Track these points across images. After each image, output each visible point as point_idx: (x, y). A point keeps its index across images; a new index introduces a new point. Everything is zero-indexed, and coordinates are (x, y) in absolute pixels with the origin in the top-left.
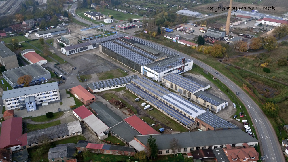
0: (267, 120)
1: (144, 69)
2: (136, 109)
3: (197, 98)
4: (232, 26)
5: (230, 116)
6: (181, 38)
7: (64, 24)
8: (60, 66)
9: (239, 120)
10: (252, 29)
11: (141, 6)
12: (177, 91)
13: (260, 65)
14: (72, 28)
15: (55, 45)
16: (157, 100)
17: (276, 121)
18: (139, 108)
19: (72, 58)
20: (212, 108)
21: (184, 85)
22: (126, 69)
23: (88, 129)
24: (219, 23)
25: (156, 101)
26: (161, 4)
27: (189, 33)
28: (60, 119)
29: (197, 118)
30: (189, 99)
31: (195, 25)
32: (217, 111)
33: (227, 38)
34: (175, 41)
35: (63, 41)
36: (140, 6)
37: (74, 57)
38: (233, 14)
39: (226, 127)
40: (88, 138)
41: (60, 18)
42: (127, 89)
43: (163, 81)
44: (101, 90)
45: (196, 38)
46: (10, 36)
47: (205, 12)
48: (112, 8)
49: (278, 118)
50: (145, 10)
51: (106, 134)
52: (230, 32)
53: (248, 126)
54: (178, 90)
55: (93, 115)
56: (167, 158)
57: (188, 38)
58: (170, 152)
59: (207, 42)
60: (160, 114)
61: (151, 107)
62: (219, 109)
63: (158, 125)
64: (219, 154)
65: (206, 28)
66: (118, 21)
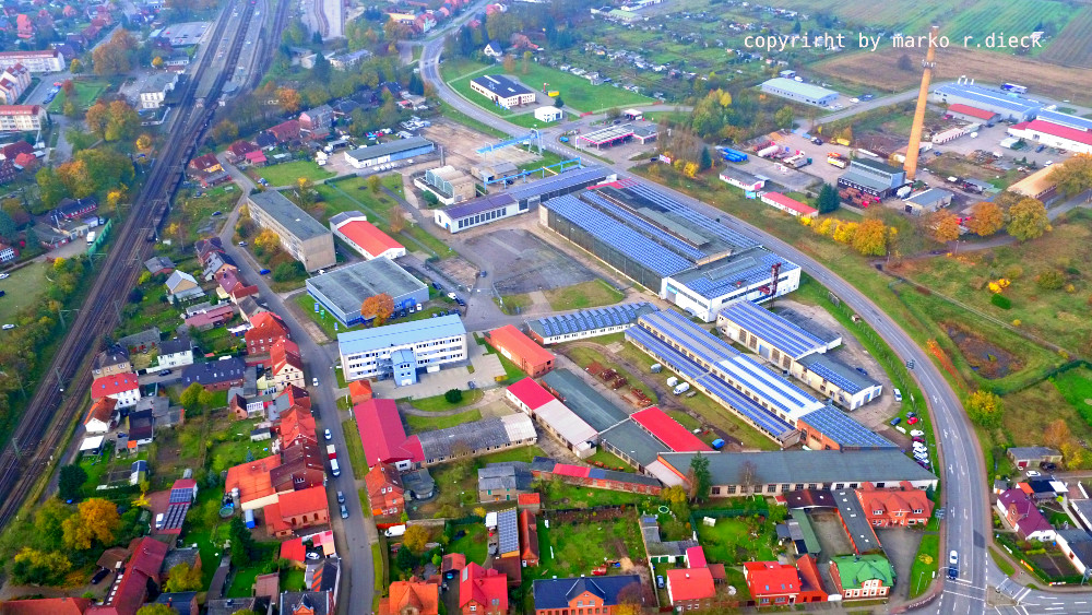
0: (972, 433)
1: (669, 284)
2: (654, 390)
3: (805, 371)
4: (928, 146)
5: (883, 420)
6: (769, 186)
7: (416, 123)
8: (441, 264)
9: (903, 430)
10: (990, 158)
11: (645, 55)
12: (757, 351)
13: (986, 284)
14: (444, 136)
15: (411, 197)
16: (706, 371)
17: (993, 437)
18: (661, 389)
19: (468, 242)
20: (841, 399)
21: (773, 337)
22: (618, 281)
23: (548, 434)
24: (892, 134)
25: (705, 374)
26: (709, 47)
27: (796, 169)
28: (476, 406)
29: (801, 419)
30: (785, 372)
31: (815, 138)
32: (853, 407)
33: (907, 189)
34: (753, 196)
35: (430, 186)
36: (641, 53)
37: (473, 238)
38: (939, 98)
39: (868, 443)
40: (552, 454)
41: (400, 98)
42: (628, 338)
43: (720, 323)
44: (562, 339)
45: (814, 186)
46: (276, 162)
47: (850, 86)
48: (552, 62)
49: (999, 430)
50: (659, 72)
51: (592, 447)
52: (920, 166)
53: (921, 445)
54: (758, 347)
55: (556, 402)
56: (730, 504)
57: (791, 187)
58: (738, 492)
59: (846, 202)
60: (712, 405)
61: (692, 388)
62: (858, 403)
63: (708, 432)
64: (845, 500)
65: (849, 149)
66: (577, 114)
